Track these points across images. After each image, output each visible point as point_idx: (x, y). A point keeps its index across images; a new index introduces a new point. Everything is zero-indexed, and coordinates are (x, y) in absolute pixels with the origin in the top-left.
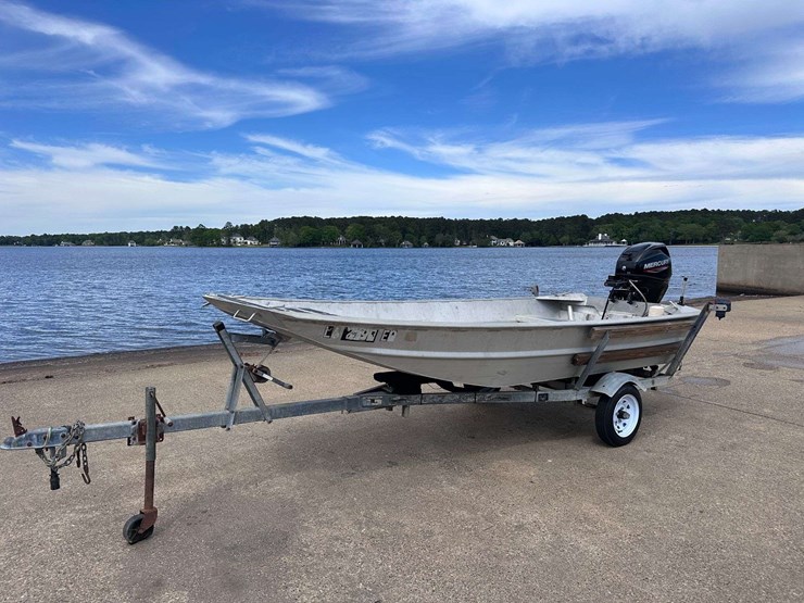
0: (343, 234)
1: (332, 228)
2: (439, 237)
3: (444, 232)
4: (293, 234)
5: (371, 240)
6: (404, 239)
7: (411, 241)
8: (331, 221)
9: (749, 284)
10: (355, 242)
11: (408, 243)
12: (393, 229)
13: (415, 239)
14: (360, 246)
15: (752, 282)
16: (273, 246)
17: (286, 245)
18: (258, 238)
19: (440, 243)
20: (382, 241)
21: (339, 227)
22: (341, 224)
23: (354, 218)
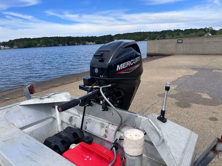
0: (39, 43)
1: (35, 41)
2: (70, 42)
3: (72, 41)
4: (21, 44)
5: (49, 44)
6: (59, 43)
7: (62, 44)
8: (34, 39)
9: (156, 53)
10: (43, 45)
11: (61, 44)
12: (55, 40)
13: (63, 43)
14: (45, 46)
15: (157, 52)
16: (15, 48)
17: (19, 48)
18: (9, 46)
19: (71, 44)
20: (52, 44)
21: (37, 41)
22: (38, 40)
23: (42, 38)
